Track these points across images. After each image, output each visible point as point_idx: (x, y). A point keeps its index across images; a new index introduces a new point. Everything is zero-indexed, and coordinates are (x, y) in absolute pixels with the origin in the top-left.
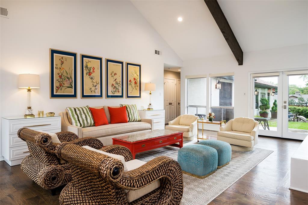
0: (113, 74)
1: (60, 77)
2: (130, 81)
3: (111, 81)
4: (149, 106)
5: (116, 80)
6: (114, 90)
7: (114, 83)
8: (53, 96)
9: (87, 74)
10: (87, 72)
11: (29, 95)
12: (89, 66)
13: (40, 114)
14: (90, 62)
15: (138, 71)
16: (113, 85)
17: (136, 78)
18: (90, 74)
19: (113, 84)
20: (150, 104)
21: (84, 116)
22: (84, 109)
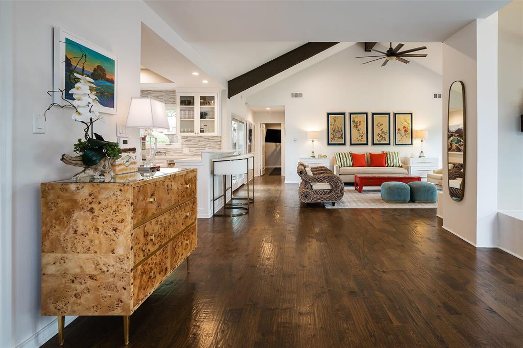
0: (379, 125)
1: (334, 131)
2: (399, 129)
3: (377, 131)
4: (420, 153)
5: (382, 129)
6: (381, 139)
7: (380, 132)
8: (329, 144)
9: (354, 127)
10: (354, 125)
11: (313, 144)
12: (356, 121)
13: (320, 157)
14: (357, 117)
15: (409, 119)
16: (379, 134)
17: (407, 126)
18: (357, 127)
20: (422, 152)
21: (345, 159)
22: (346, 154)
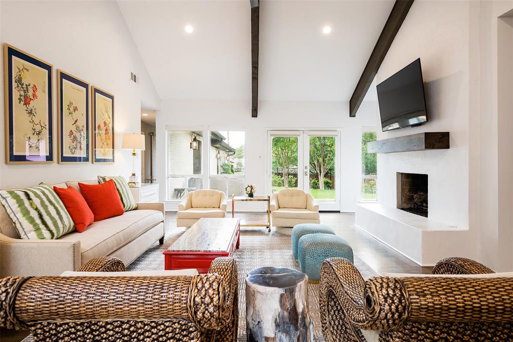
0: (72, 109)
2: (99, 127)
3: (68, 124)
4: (130, 178)
5: (76, 121)
6: (74, 144)
7: (73, 128)
9: (20, 99)
10: (21, 96)
12: (24, 81)
14: (28, 70)
15: (110, 108)
16: (71, 133)
17: (107, 122)
18: (27, 101)
19: (71, 131)
20: (134, 175)
21: (52, 210)
